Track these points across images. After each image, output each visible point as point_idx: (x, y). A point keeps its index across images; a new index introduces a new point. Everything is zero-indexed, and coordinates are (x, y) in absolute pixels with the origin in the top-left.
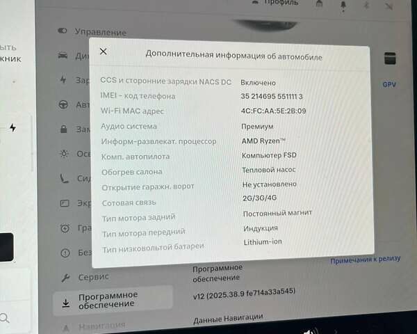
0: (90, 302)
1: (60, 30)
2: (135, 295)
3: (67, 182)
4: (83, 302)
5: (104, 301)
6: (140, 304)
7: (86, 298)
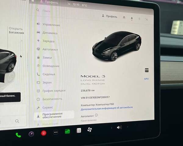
0: (47, 116)
1: (38, 24)
2: (62, 114)
3: (39, 75)
4: (44, 116)
5: (51, 116)
6: (63, 117)
7: (45, 115)
